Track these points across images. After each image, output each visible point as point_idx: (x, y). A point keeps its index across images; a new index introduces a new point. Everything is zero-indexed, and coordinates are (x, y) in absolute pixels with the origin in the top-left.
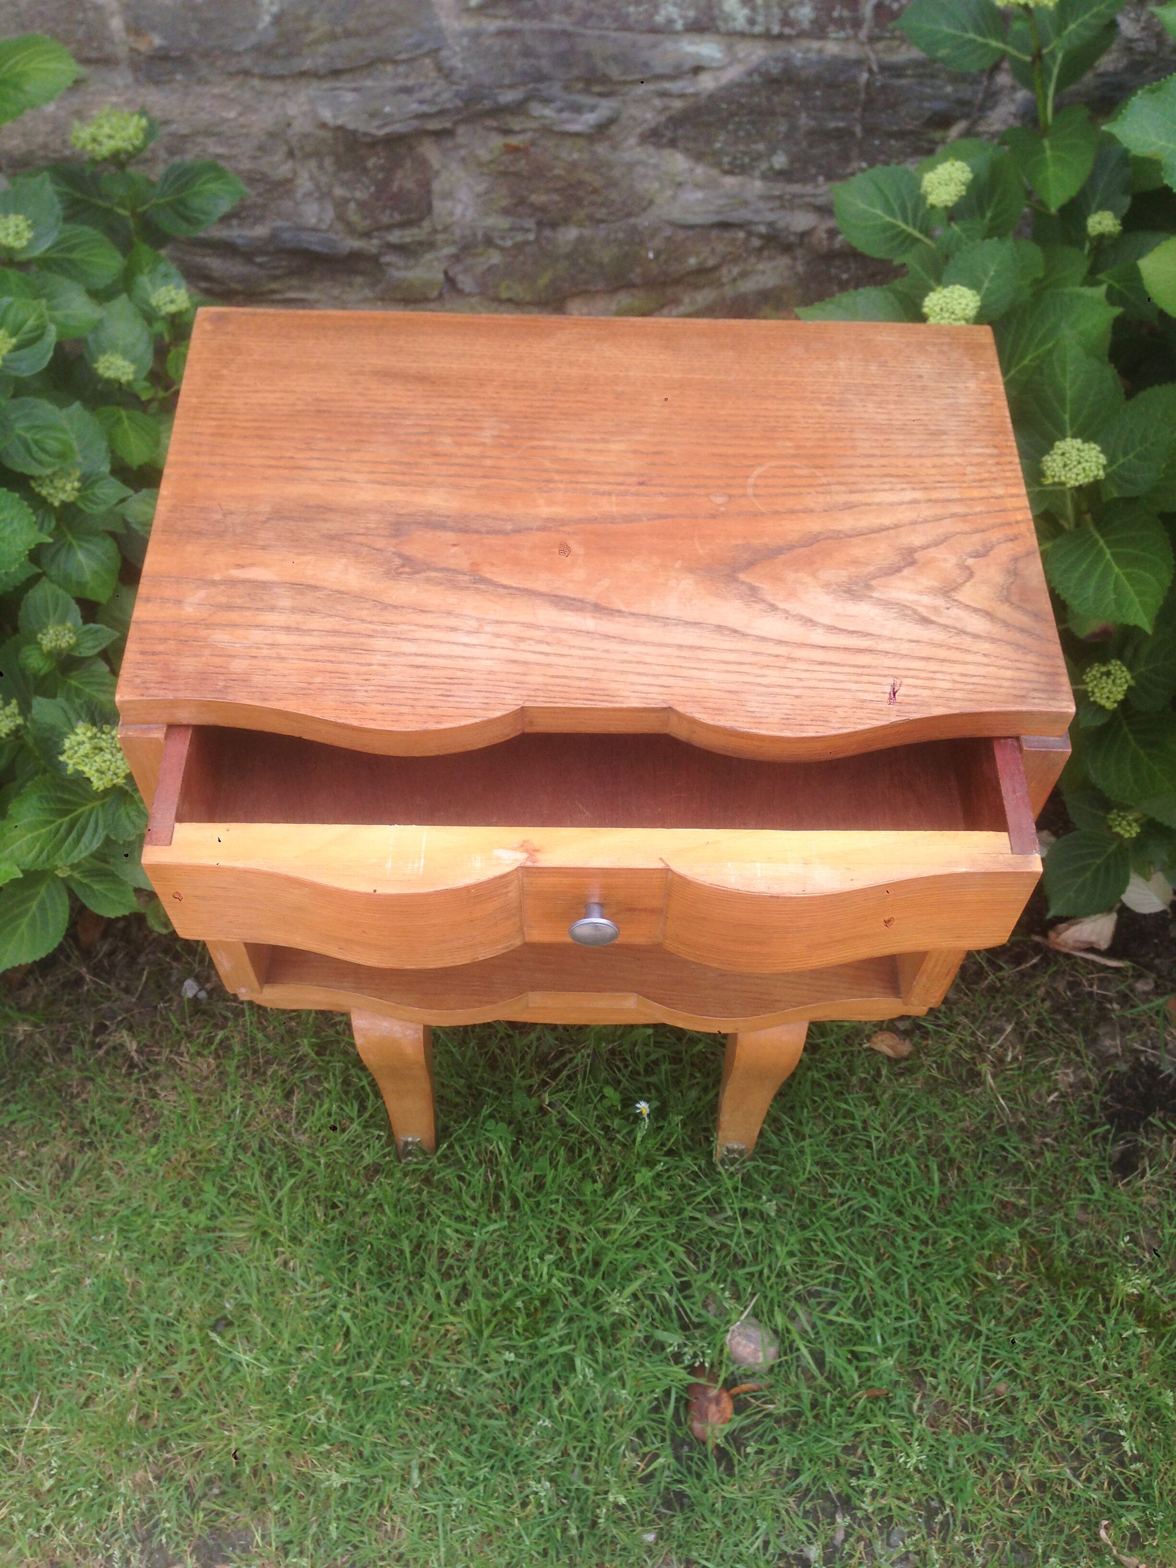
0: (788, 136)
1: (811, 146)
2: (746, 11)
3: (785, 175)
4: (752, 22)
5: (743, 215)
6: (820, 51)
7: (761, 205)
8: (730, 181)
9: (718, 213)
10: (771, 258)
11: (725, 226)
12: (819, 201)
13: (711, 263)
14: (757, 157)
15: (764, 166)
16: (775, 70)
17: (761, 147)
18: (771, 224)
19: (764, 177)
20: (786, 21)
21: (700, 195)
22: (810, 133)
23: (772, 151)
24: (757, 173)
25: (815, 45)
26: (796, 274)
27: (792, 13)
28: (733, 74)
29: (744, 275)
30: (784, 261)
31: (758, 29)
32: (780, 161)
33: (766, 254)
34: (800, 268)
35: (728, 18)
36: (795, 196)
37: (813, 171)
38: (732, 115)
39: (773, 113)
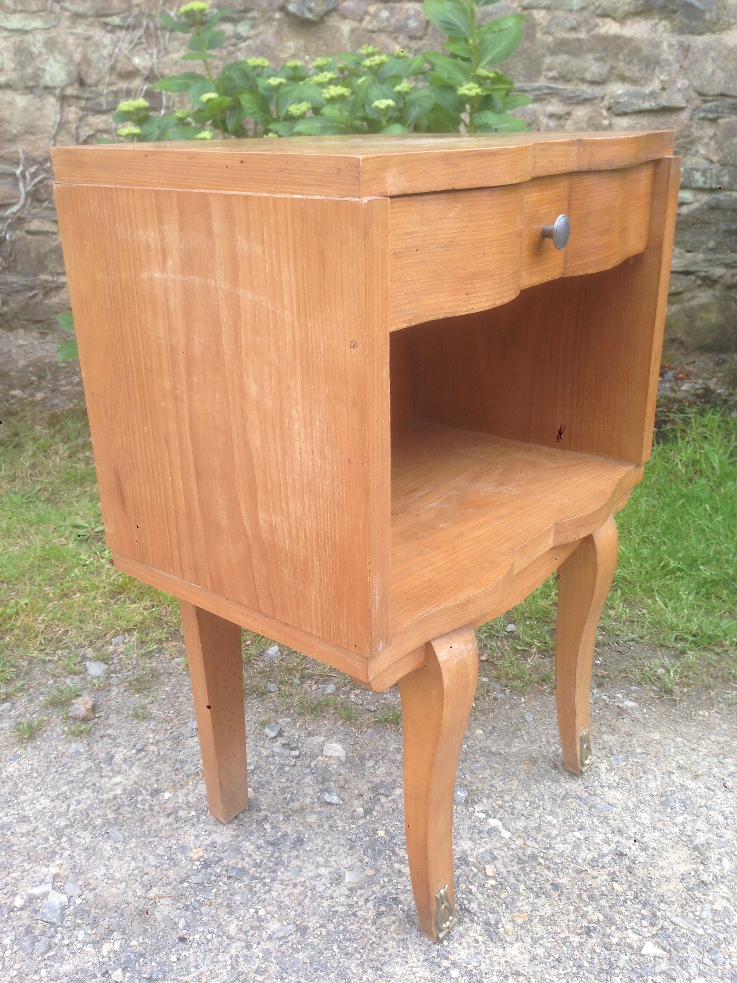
0: (716, 233)
1: (725, 237)
2: (703, 179)
3: (712, 250)
4: (705, 183)
5: (694, 268)
6: (731, 196)
7: (702, 264)
8: (689, 255)
9: (684, 267)
10: (705, 291)
11: (687, 273)
12: (728, 261)
13: (681, 290)
14: (702, 243)
15: (704, 247)
16: (713, 203)
17: (704, 238)
18: (706, 272)
19: (704, 252)
20: (718, 182)
21: (677, 261)
22: (725, 232)
23: (709, 240)
24: (701, 250)
25: (729, 193)
26: (716, 297)
27: (721, 179)
28: (696, 205)
29: (693, 298)
30: (710, 292)
31: (707, 186)
32: (711, 244)
33: (702, 289)
34: (718, 294)
35: (696, 181)
36: (718, 259)
37: (725, 248)
38: (693, 224)
39: (709, 223)
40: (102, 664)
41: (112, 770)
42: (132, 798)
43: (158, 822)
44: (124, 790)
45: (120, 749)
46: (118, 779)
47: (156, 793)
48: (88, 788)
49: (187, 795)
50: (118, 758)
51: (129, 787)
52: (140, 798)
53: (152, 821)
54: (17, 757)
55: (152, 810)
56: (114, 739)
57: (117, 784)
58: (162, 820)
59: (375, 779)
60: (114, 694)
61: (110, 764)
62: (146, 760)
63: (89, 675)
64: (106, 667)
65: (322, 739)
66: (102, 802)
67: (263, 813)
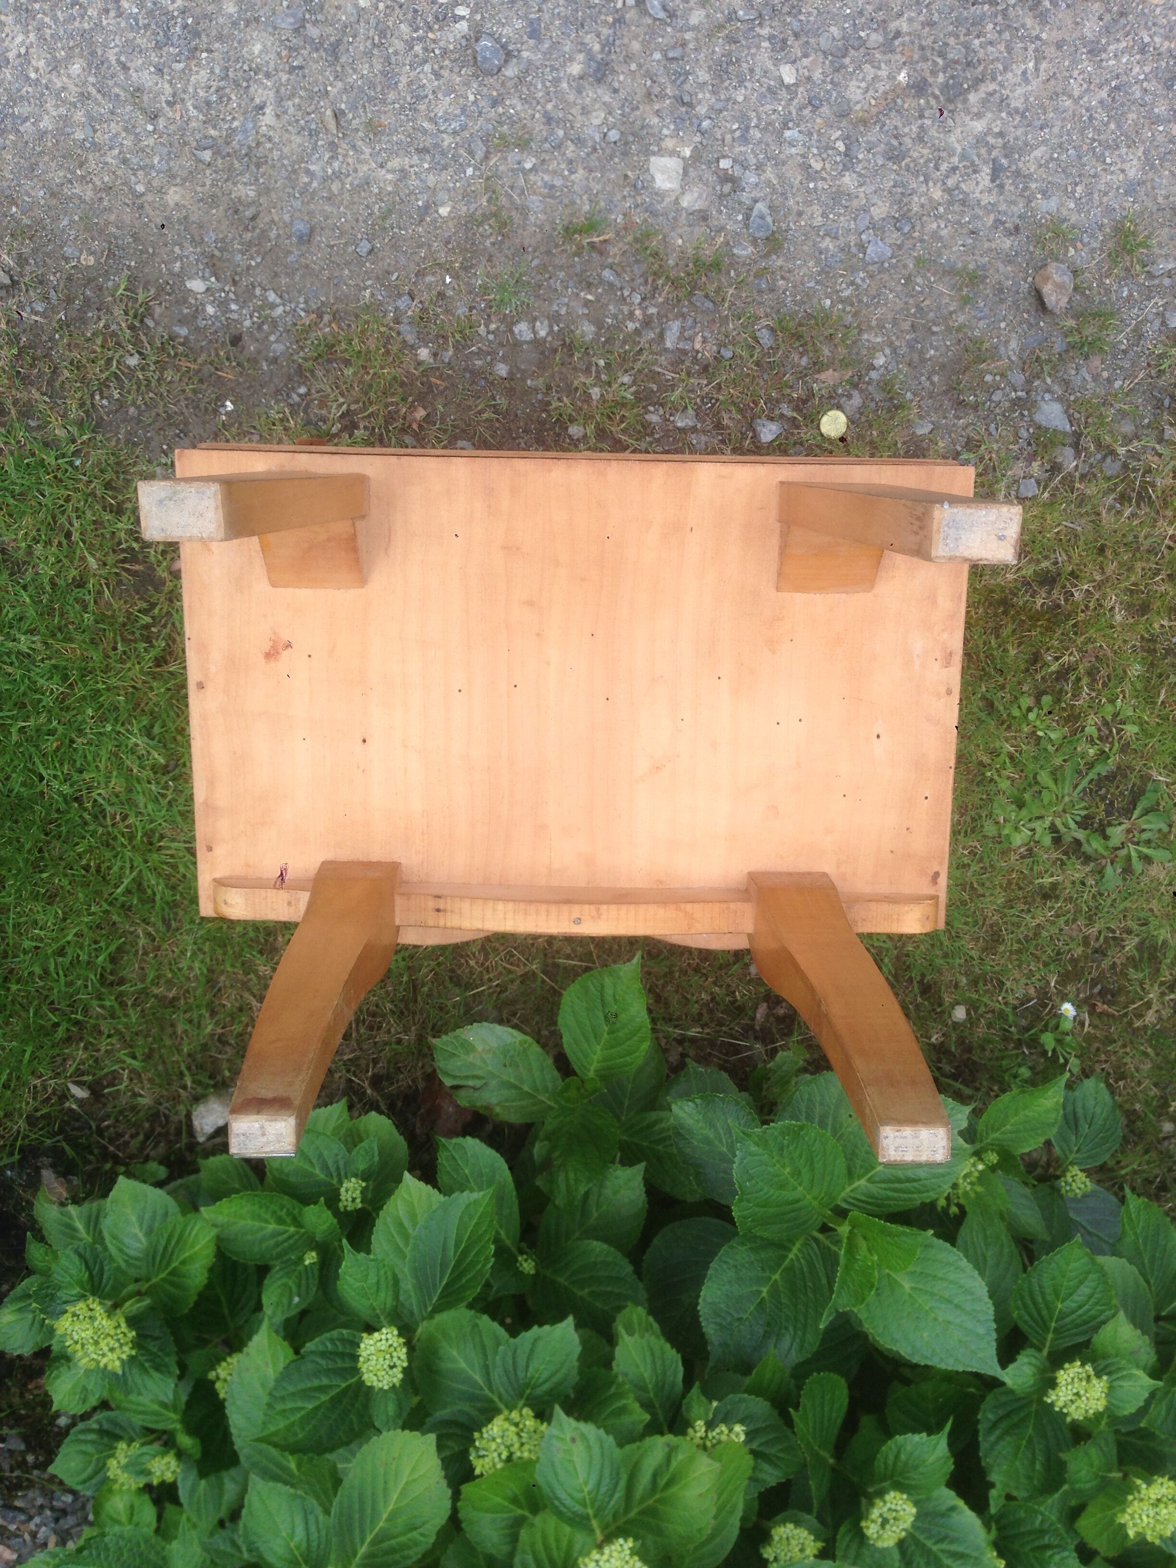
40: (1044, 424)
41: (991, 148)
42: (953, 77)
43: (910, 20)
44: (965, 101)
45: (986, 199)
46: (979, 126)
47: (919, 87)
48: (1017, 111)
49: (876, 78)
50: (984, 176)
51: (960, 106)
52: (941, 78)
53: (917, 26)
54: (1131, 188)
55: (922, 48)
56: (998, 222)
57: (978, 116)
58: (905, 27)
59: (607, 98)
60: (1013, 345)
61: (994, 160)
62: (944, 167)
63: (1059, 399)
64: (1039, 418)
65: (686, 201)
66: (994, 79)
67: (765, 31)
